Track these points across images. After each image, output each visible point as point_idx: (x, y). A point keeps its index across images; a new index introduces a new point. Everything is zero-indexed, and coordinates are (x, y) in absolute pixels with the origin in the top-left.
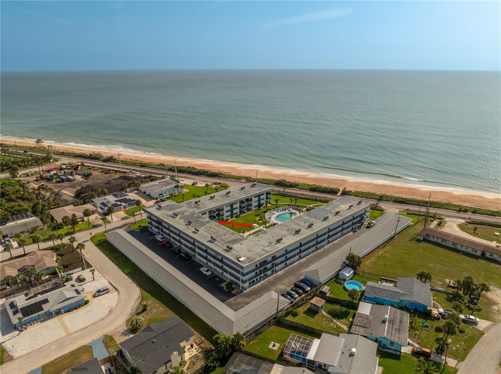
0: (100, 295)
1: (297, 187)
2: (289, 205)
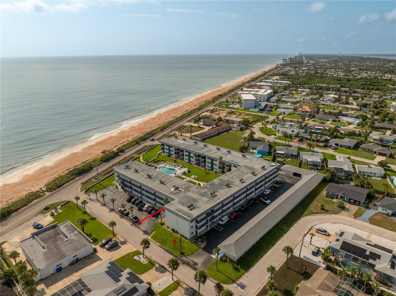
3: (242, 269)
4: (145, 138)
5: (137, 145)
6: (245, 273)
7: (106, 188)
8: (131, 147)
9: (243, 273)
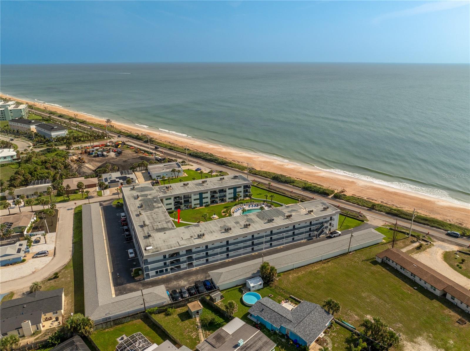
0: (37, 257)
1: (292, 184)
2: (264, 201)
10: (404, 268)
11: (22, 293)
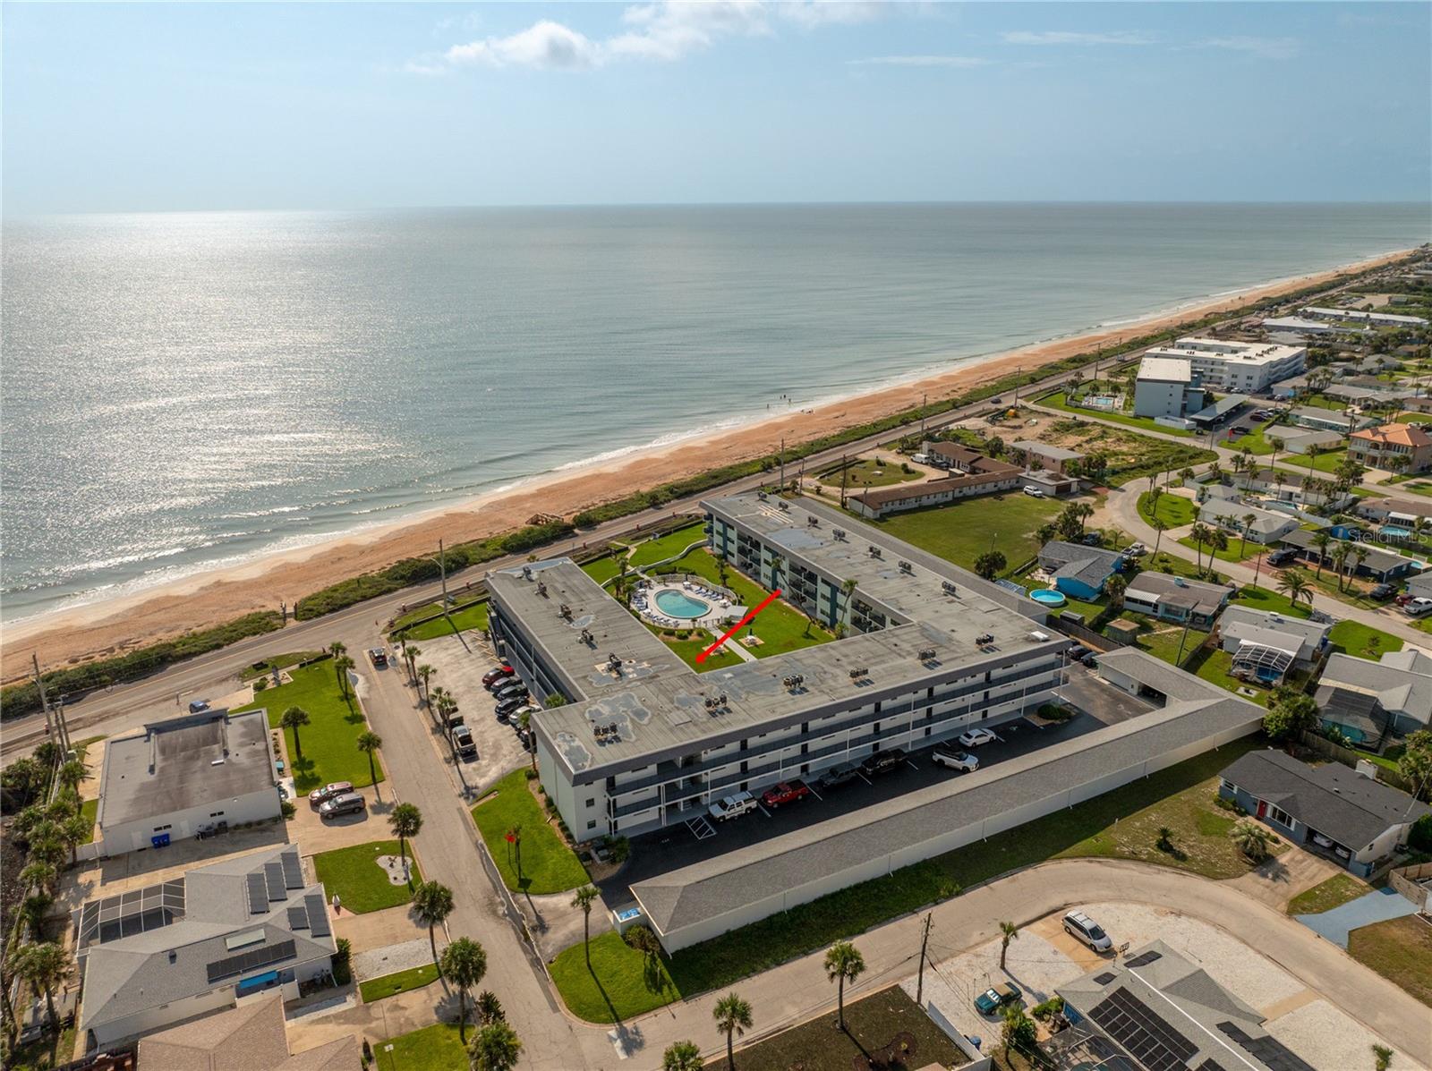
3: (673, 985)
4: (689, 488)
5: (651, 509)
6: (675, 1001)
7: (457, 632)
8: (626, 515)
9: (669, 998)
10: (905, 499)
11: (1274, 885)
